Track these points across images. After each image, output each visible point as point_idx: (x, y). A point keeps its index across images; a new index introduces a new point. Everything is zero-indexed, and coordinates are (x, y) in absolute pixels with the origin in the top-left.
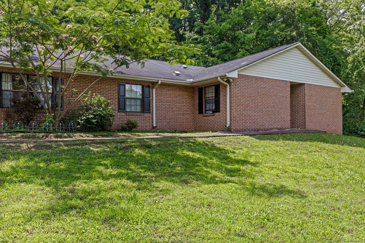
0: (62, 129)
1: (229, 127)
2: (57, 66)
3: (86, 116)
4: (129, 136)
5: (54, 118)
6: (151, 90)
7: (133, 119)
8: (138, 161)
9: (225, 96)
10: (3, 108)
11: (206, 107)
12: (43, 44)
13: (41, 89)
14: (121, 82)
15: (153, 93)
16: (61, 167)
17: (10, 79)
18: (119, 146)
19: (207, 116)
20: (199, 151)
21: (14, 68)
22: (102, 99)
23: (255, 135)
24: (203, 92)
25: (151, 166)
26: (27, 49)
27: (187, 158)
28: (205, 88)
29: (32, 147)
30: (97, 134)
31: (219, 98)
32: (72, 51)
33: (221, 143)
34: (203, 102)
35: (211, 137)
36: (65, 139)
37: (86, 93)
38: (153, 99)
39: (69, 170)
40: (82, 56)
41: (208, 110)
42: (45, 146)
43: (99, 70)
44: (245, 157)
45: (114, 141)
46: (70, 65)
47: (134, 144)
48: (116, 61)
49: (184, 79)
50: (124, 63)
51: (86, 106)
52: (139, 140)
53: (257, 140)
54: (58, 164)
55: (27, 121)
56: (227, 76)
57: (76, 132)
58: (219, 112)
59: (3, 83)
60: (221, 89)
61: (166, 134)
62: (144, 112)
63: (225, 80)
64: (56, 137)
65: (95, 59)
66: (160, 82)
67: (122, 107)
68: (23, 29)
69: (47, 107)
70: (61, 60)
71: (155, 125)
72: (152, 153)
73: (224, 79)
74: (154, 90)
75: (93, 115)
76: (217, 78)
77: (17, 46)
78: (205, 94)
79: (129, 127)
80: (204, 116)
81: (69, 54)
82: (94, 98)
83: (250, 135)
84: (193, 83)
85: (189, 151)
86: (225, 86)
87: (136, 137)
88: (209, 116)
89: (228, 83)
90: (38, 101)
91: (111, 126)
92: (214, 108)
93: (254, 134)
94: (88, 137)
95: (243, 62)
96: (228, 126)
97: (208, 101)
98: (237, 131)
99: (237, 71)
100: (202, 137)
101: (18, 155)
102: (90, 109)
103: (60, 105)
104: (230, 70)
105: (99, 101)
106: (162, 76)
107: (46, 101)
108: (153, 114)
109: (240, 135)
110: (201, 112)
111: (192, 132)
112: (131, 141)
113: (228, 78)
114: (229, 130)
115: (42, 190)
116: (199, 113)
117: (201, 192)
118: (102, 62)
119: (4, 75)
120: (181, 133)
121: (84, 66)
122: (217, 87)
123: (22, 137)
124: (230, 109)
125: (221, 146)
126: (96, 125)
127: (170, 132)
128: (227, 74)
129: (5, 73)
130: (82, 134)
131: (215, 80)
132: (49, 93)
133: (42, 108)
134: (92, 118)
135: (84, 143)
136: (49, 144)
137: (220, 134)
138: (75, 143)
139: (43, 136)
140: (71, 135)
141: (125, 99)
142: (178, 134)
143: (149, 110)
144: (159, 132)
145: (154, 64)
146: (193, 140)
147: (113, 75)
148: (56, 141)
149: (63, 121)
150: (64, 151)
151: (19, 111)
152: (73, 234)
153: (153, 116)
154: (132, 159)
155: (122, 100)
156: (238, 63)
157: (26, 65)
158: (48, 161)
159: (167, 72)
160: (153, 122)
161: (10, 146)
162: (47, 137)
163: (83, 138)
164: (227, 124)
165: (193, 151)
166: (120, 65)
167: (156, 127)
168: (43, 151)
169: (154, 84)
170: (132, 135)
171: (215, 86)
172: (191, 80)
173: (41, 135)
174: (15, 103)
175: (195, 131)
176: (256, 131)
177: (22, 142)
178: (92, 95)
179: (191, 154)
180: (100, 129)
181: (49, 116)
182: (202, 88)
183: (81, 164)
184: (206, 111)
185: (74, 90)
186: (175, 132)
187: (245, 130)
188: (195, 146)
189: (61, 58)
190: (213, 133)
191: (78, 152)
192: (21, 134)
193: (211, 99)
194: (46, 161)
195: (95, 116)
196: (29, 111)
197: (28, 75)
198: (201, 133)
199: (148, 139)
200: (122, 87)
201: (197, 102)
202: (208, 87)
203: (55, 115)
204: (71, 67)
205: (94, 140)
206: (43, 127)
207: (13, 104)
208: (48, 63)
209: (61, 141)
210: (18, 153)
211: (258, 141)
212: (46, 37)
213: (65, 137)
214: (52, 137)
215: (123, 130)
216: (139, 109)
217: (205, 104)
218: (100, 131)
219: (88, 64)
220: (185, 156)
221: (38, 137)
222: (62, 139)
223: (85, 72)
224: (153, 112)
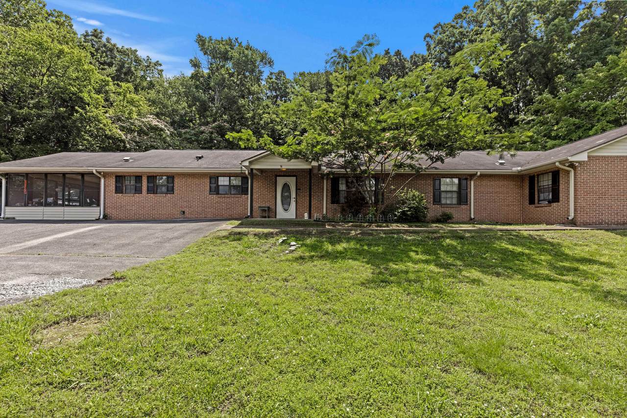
0: (382, 220)
1: (573, 219)
2: (379, 168)
3: (402, 209)
4: (442, 227)
5: (376, 211)
6: (468, 182)
7: (448, 211)
8: (448, 250)
9: (568, 183)
10: (340, 203)
11: (539, 197)
12: (368, 153)
13: (367, 188)
14: (437, 177)
15: (471, 185)
16: (380, 250)
17: (344, 182)
18: (431, 235)
19: (541, 207)
20: (523, 245)
21: (347, 174)
22: (417, 193)
23: (615, 230)
24: (535, 180)
25: (460, 256)
26: (356, 157)
27: (504, 251)
28: (538, 175)
29: (358, 234)
30: (412, 224)
31: (559, 186)
32: (390, 155)
33: (557, 238)
34: (535, 191)
35: (542, 230)
36: (383, 228)
37: (403, 189)
38: (470, 191)
39: (384, 253)
40: (399, 158)
41: (542, 200)
42: (368, 233)
43: (413, 168)
44: (591, 256)
45: (426, 231)
46: (389, 166)
47: (446, 234)
48: (431, 158)
49: (510, 168)
50: (440, 159)
51: (402, 200)
52: (451, 232)
53: (617, 236)
54: (376, 248)
55: (355, 214)
56: (570, 160)
57: (393, 223)
58: (558, 201)
59: (340, 185)
60: (561, 175)
61: (484, 226)
62: (460, 204)
63: (567, 165)
64: (377, 226)
65: (410, 159)
66: (479, 174)
67: (437, 200)
68: (353, 143)
69: (370, 202)
70: (381, 163)
71: (472, 217)
72: (463, 245)
73: (564, 163)
74: (472, 183)
75: (408, 208)
76: (555, 163)
77: (349, 156)
78: (538, 182)
79: (444, 218)
80: (536, 207)
81: (387, 158)
82: (410, 193)
83: (607, 230)
84: (522, 171)
85: (510, 244)
86: (568, 172)
87: (449, 228)
88: (543, 207)
89: (572, 168)
90: (364, 199)
91: (426, 217)
92: (551, 197)
93: (616, 228)
94: (403, 227)
95: (598, 140)
96: (570, 218)
97: (543, 190)
98: (585, 225)
99: (586, 152)
100: (530, 230)
101: (348, 240)
102: (406, 203)
103: (381, 200)
104: (575, 152)
105: (414, 195)
106: (482, 168)
107: (370, 198)
108: (470, 205)
109: (588, 229)
110: (532, 202)
111: (517, 224)
112: (443, 231)
113: (571, 162)
114: (573, 223)
115: (363, 266)
116: (530, 203)
117: (514, 286)
118: (417, 161)
119: (340, 179)
120: (504, 225)
121: (400, 166)
122: (556, 174)
123: (352, 226)
124: (575, 198)
125: (555, 241)
126: (412, 217)
127: (490, 224)
128: (569, 158)
129: (342, 177)
130: (399, 225)
131: (552, 166)
132: (372, 191)
133: (367, 203)
134: (407, 211)
135: (399, 232)
136: (371, 232)
137: (558, 227)
138: (392, 232)
139: (367, 226)
140: (389, 224)
141: (440, 192)
142: (499, 227)
143: (467, 202)
144: (477, 224)
145: (474, 155)
146: (517, 232)
147: (426, 172)
148: (377, 230)
149: (383, 213)
150: (382, 237)
151: (350, 207)
152: (381, 299)
153: (470, 208)
154: (442, 248)
155: (437, 193)
156: (591, 142)
157: (355, 170)
158: (369, 245)
159: (489, 162)
160: (471, 214)
161: (343, 232)
162: (370, 226)
163: (399, 228)
164: (569, 216)
165: (513, 245)
166: (435, 162)
167: (474, 218)
168: (366, 237)
169: (472, 176)
170: (445, 226)
171: (553, 172)
172: (519, 168)
173: (366, 225)
174: (347, 199)
175: (524, 223)
176: (620, 225)
177: (351, 230)
178: (407, 190)
179: (510, 247)
180: (414, 220)
181: (372, 209)
182: (534, 176)
183: (395, 249)
184: (539, 201)
185: (392, 187)
186: (497, 224)
187: (601, 223)
188: (518, 239)
189: (381, 162)
190: (547, 226)
191: (393, 240)
192: (352, 224)
193: (546, 188)
194: (368, 245)
195: (410, 208)
196: (357, 206)
197: (357, 178)
198: (531, 226)
199: (461, 230)
200: (437, 182)
201: (527, 191)
202: (543, 174)
203: (377, 209)
204: (390, 168)
205: (408, 230)
206: (367, 219)
207: (346, 200)
208: (372, 167)
209: (380, 230)
210: (348, 238)
211: (619, 237)
212: (369, 146)
213: (384, 227)
214: (374, 227)
215: (438, 221)
216: (455, 201)
217: (539, 194)
218: (414, 222)
219: (404, 164)
220: (502, 249)
221: (364, 226)
222: (381, 228)
223: (402, 171)
224: (470, 204)
